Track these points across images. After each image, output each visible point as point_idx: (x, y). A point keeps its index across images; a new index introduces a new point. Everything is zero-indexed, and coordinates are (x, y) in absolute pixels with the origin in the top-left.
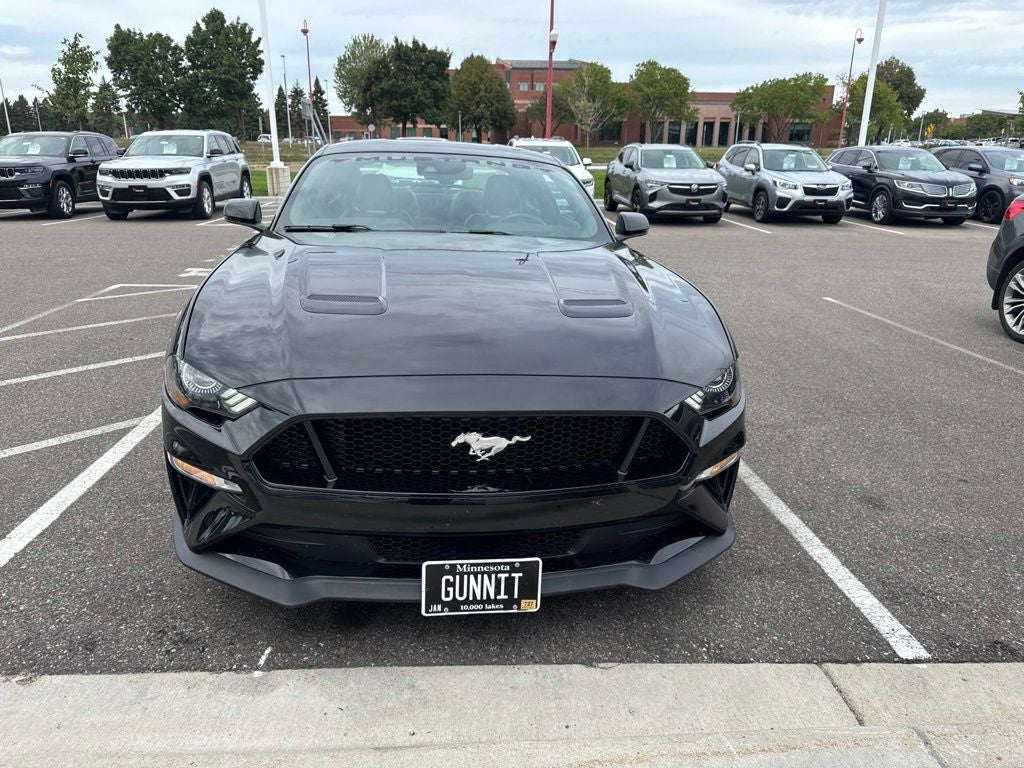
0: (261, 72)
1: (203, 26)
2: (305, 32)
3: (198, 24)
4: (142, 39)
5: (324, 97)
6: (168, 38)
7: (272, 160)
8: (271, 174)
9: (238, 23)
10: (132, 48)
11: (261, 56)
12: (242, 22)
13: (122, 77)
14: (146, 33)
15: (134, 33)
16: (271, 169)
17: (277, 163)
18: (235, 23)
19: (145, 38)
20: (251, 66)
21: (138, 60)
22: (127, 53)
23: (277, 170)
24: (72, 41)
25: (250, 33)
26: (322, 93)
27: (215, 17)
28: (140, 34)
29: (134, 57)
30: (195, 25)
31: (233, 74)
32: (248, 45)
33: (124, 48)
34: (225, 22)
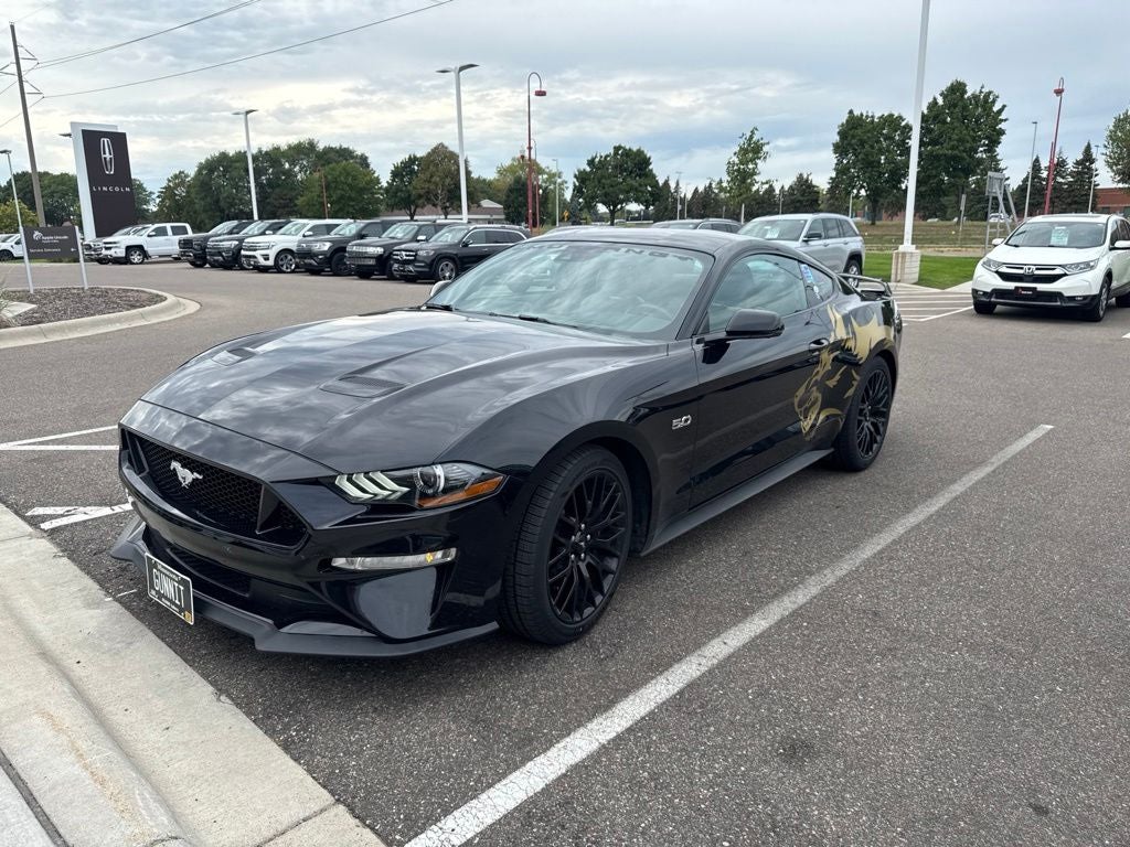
0: (1000, 143)
1: (940, 101)
2: (1059, 92)
3: (935, 99)
4: (873, 121)
5: (1093, 166)
6: (901, 118)
7: (902, 243)
8: (897, 258)
9: (981, 92)
10: (859, 131)
11: (1002, 126)
12: (985, 90)
13: (845, 162)
14: (878, 115)
15: (867, 116)
16: (898, 254)
17: (907, 246)
18: (977, 93)
19: (876, 120)
20: (987, 138)
21: (862, 143)
22: (853, 137)
23: (904, 254)
24: (748, 134)
25: (994, 101)
26: (1092, 161)
27: (957, 89)
28: (873, 117)
29: (860, 140)
30: (931, 100)
31: (962, 148)
32: (988, 115)
33: (851, 133)
34: (966, 92)
